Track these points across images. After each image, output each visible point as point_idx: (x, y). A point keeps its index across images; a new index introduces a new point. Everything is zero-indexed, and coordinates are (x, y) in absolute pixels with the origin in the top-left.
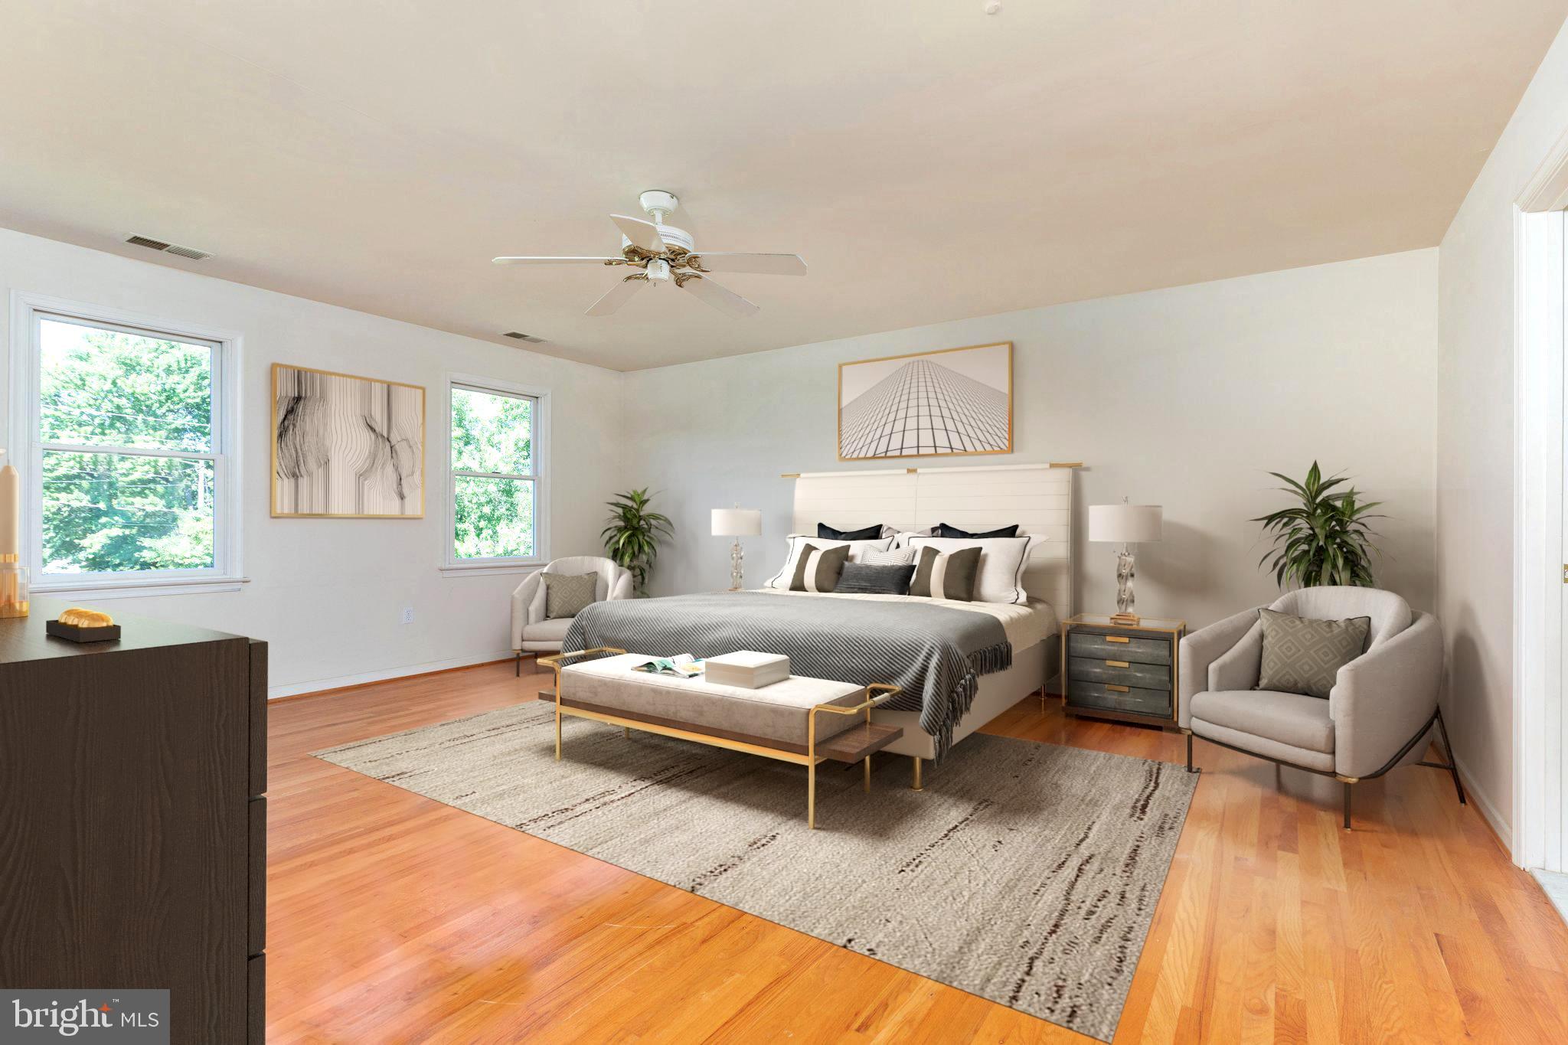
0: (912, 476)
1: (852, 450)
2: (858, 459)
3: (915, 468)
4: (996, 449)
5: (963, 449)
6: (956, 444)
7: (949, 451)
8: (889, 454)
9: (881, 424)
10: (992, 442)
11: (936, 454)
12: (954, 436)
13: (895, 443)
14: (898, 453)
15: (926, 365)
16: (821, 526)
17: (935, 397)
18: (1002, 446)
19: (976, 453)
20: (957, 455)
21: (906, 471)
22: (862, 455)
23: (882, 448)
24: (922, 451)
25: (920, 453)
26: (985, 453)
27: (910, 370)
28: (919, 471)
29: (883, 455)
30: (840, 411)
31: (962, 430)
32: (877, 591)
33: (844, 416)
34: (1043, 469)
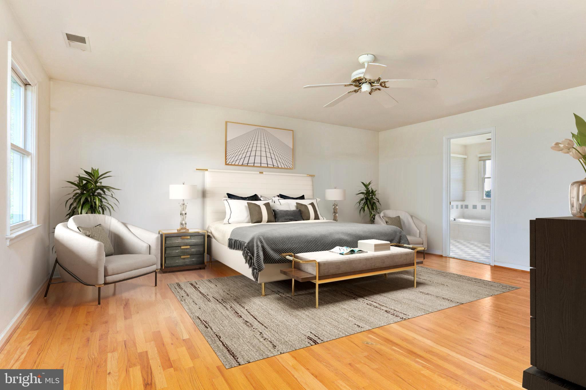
0: (261, 175)
1: (232, 161)
2: (234, 165)
3: (262, 172)
4: (289, 167)
5: (277, 166)
6: (275, 164)
7: (273, 166)
8: (249, 165)
9: (245, 152)
10: (287, 165)
11: (268, 167)
12: (274, 161)
13: (252, 160)
14: (253, 165)
15: (264, 131)
16: (228, 194)
17: (264, 143)
18: (290, 167)
19: (282, 168)
20: (276, 168)
21: (259, 173)
22: (237, 164)
23: (246, 162)
24: (262, 165)
25: (262, 166)
26: (285, 168)
27: (256, 132)
28: (264, 173)
29: (246, 165)
30: (226, 142)
31: (277, 159)
32: (296, 220)
33: (228, 145)
34: (305, 176)
